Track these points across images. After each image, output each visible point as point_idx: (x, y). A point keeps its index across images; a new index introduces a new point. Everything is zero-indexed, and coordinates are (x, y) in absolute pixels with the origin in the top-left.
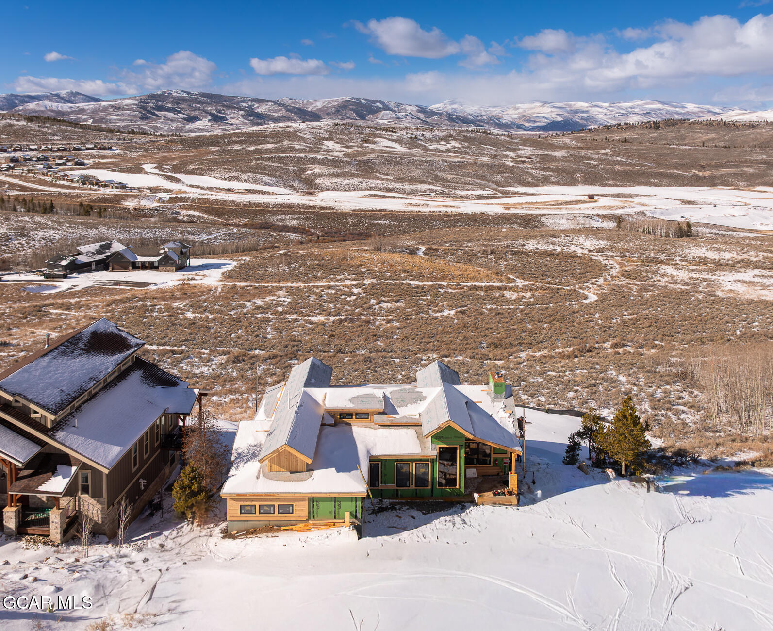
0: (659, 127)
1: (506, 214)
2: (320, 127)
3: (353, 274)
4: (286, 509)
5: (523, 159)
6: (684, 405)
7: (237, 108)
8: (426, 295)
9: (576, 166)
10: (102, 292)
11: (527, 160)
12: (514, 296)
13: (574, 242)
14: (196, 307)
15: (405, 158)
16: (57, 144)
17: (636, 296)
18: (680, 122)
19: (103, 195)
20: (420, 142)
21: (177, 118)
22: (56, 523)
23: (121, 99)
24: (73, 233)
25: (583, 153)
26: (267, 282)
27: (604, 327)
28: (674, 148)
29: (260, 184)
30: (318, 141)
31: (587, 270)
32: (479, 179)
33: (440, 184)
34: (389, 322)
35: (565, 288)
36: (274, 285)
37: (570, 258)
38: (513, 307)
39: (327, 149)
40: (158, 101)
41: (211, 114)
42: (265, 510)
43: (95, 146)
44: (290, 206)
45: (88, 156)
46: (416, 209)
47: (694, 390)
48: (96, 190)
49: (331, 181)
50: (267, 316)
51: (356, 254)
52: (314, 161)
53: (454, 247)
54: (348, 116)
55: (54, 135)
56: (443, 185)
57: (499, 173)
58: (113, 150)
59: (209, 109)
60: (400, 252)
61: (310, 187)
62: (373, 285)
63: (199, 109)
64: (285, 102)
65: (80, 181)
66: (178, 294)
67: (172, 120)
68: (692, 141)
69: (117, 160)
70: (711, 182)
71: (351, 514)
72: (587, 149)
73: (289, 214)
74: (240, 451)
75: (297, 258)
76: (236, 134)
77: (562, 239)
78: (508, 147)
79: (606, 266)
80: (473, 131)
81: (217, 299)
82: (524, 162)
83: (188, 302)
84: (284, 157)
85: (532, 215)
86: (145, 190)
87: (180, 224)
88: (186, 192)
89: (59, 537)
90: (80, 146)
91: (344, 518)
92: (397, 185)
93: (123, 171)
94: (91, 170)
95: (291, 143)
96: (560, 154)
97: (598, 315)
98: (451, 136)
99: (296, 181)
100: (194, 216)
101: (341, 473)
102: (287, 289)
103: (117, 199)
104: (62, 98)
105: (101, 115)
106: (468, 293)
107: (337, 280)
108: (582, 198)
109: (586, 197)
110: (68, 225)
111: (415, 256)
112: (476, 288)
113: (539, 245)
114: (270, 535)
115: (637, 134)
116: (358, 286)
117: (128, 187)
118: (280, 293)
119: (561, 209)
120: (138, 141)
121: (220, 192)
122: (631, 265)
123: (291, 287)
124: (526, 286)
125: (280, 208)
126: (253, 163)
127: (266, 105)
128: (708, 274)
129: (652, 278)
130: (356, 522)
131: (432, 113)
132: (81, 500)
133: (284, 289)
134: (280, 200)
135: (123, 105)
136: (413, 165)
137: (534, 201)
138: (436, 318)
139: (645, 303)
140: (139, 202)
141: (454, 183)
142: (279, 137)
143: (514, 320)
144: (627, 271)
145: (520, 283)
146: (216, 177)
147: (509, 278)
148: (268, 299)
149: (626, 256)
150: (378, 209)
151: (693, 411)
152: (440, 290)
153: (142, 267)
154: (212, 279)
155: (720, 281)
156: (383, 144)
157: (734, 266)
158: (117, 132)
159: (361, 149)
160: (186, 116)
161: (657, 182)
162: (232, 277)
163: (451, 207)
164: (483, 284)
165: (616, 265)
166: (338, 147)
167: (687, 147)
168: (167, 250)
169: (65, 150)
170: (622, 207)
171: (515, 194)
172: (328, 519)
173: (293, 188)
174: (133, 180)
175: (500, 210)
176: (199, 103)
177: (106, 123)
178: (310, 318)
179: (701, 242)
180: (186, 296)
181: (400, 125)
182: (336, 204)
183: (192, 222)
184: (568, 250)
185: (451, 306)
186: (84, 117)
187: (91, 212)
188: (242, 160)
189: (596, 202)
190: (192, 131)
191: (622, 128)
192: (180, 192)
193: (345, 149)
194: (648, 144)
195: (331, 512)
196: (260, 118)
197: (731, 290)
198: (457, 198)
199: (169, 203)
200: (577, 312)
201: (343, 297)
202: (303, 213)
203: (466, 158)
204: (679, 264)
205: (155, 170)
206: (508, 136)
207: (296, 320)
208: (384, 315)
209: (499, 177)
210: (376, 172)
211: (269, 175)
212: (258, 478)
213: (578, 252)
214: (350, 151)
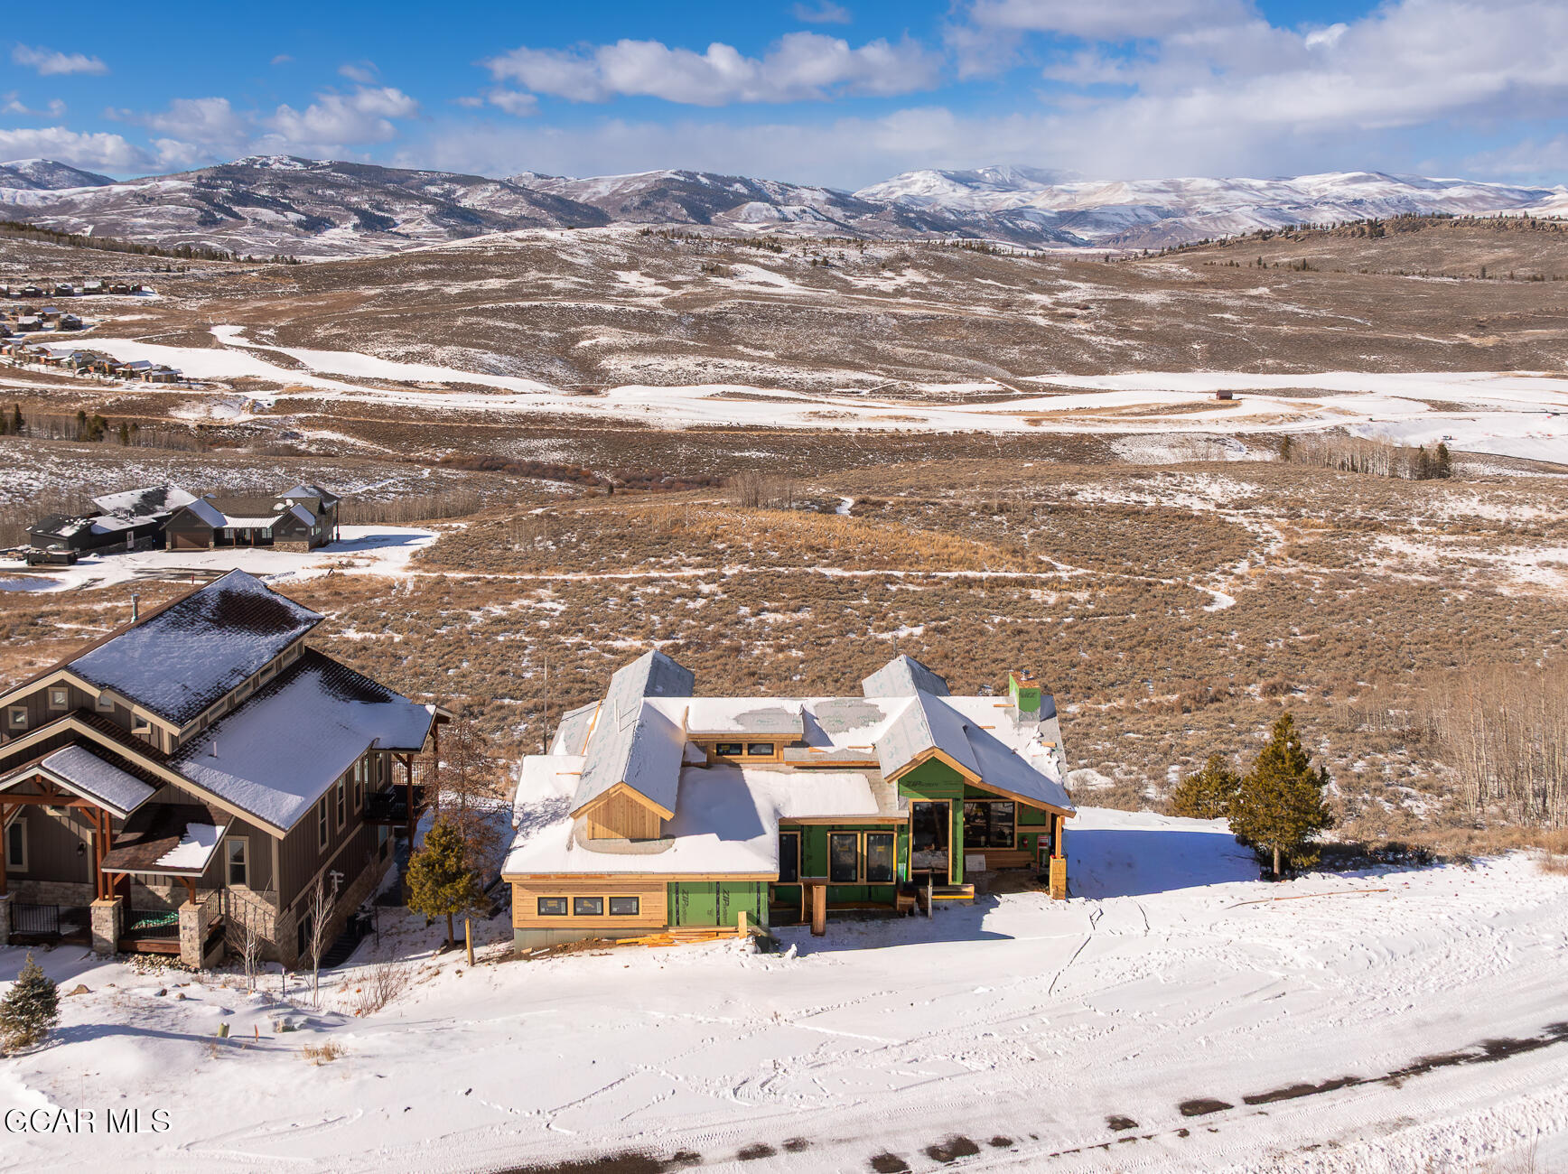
0: (1382, 234)
1: (1032, 435)
2: (608, 240)
3: (699, 555)
4: (624, 906)
5: (1069, 310)
6: (1412, 784)
7: (418, 198)
8: (859, 597)
9: (1191, 326)
10: (157, 590)
11: (1078, 312)
12: (1052, 598)
13: (1184, 488)
14: (365, 621)
15: (802, 309)
16: (19, 281)
17: (1320, 597)
18: (1431, 222)
19: (128, 394)
20: (834, 272)
21: (283, 222)
22: (191, 929)
23: (154, 178)
24: (71, 478)
25: (1207, 295)
26: (512, 571)
27: (1248, 656)
28: (1415, 281)
29: (475, 371)
30: (604, 272)
31: (1213, 544)
32: (970, 356)
33: (881, 369)
34: (781, 649)
35: (1164, 581)
36: (528, 577)
37: (1176, 520)
38: (1049, 620)
39: (624, 291)
40: (237, 181)
41: (359, 212)
42: (586, 907)
43: (104, 285)
44: (545, 419)
45: (91, 308)
46: (828, 425)
47: (1434, 761)
48: (110, 385)
49: (635, 363)
50: (518, 636)
51: (702, 513)
52: (597, 317)
53: (918, 499)
54: (669, 214)
55: (13, 260)
56: (889, 371)
57: (1015, 343)
58: (145, 294)
59: (355, 199)
60: (798, 509)
61: (590, 377)
62: (742, 577)
63: (332, 201)
64: (526, 182)
65: (75, 365)
66: (321, 595)
67: (270, 227)
68: (1458, 266)
69: (155, 317)
70: (1499, 361)
71: (749, 916)
72: (1218, 285)
73: (544, 437)
74: (528, 809)
75: (572, 524)
76: (420, 255)
77: (1159, 482)
78: (1035, 283)
79: (1255, 536)
80: (955, 245)
81: (407, 603)
82: (1073, 316)
83: (345, 609)
84: (530, 309)
85: (1090, 436)
86: (220, 385)
87: (304, 460)
88: (313, 389)
89: (197, 955)
90: (70, 284)
91: (736, 925)
92: (783, 372)
93: (168, 341)
94: (97, 340)
95: (543, 275)
96: (1153, 298)
97: (1235, 635)
98: (905, 258)
99: (558, 362)
100: (331, 442)
101: (728, 843)
102: (554, 585)
103: (160, 405)
104: (23, 177)
105: (112, 216)
106: (950, 593)
107: (664, 567)
108: (1204, 398)
109: (1214, 396)
110: (57, 460)
111: (833, 517)
112: (970, 583)
113: (1106, 493)
114: (596, 952)
115: (1331, 252)
116: (709, 579)
117: (181, 378)
118: (542, 592)
119: (1156, 422)
120: (199, 273)
121: (388, 389)
122: (1310, 534)
123: (565, 581)
124: (1077, 577)
125: (523, 423)
126: (460, 322)
127: (485, 190)
128: (1482, 550)
129: (1357, 560)
130: (759, 930)
131: (860, 207)
132: (231, 895)
133: (549, 585)
134: (523, 405)
135: (160, 191)
136: (821, 324)
137: (1095, 406)
138: (883, 642)
139: (1337, 611)
140: (209, 411)
141: (913, 365)
142: (515, 263)
143: (1053, 644)
144: (1300, 547)
145: (1064, 571)
146: (377, 355)
147: (1042, 562)
148: (516, 604)
149: (1300, 516)
150: (743, 424)
151: (1428, 795)
152: (889, 586)
153: (237, 540)
154: (392, 565)
155: (1508, 564)
156: (751, 277)
157: (1540, 535)
158: (152, 253)
159: (700, 290)
160: (304, 218)
161: (1376, 361)
162: (434, 562)
163: (907, 419)
164: (985, 575)
165: (1277, 534)
166: (649, 285)
167: (1445, 279)
168: (290, 502)
169: (37, 294)
170: (1295, 419)
171: (1052, 390)
172: (704, 926)
173: (551, 379)
174: (192, 362)
175: (1019, 426)
176: (332, 185)
177: (122, 233)
178: (610, 642)
179: (1471, 486)
180: (338, 598)
181: (787, 236)
182: (650, 413)
183: (328, 455)
184: (1171, 503)
185: (915, 618)
186: (74, 220)
187: (104, 434)
188: (433, 316)
189: (1235, 405)
190: (317, 251)
191: (1296, 237)
192: (299, 389)
193: (665, 290)
194: (1355, 273)
195: (710, 913)
196: (472, 220)
197: (1530, 583)
198: (922, 400)
199: (275, 412)
200: (1191, 628)
201: (678, 601)
202: (576, 435)
203: (939, 309)
204: (1417, 532)
205: (240, 339)
206: (1036, 258)
207: (580, 646)
208: (769, 635)
209: (1014, 353)
210: (736, 343)
211: (497, 350)
212: (569, 848)
213: (1194, 507)
214: (677, 293)
